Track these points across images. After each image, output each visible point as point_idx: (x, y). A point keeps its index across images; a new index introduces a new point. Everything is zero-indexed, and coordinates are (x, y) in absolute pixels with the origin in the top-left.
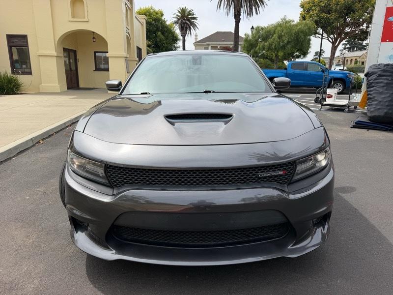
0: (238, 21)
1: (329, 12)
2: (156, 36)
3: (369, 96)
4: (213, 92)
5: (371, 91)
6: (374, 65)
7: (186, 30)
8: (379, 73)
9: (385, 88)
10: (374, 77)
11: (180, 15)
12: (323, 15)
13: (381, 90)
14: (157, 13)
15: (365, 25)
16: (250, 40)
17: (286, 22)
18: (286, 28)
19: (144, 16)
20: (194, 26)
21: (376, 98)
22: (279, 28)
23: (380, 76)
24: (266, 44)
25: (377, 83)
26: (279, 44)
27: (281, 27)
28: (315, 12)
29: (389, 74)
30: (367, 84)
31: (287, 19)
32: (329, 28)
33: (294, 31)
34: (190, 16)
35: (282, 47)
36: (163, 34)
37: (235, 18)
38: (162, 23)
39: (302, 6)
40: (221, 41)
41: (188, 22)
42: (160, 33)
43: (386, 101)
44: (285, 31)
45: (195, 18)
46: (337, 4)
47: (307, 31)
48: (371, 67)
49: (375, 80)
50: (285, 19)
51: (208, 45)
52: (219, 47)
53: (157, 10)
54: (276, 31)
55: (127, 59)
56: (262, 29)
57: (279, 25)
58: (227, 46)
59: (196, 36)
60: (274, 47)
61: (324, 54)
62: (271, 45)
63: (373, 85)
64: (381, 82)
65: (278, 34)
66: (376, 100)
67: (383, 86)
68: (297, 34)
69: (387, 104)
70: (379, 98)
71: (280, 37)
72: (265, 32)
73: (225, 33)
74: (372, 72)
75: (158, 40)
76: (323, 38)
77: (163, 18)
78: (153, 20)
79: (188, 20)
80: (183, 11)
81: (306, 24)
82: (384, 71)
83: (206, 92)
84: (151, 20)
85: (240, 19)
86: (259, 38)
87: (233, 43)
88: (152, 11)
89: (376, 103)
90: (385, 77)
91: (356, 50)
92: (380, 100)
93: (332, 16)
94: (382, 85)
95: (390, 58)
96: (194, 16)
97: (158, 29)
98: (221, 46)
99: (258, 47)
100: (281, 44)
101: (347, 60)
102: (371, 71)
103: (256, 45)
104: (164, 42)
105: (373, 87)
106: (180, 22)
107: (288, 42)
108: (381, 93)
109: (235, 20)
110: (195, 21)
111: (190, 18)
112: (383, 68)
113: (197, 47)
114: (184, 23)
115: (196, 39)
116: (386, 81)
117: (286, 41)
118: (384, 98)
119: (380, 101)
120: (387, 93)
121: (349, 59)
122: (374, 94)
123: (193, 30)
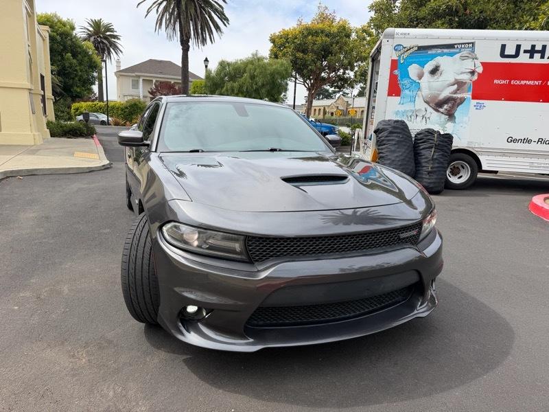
0: (186, 49)
1: (304, 51)
2: (63, 58)
3: (381, 155)
4: (280, 150)
5: (382, 149)
6: (384, 121)
7: (103, 53)
8: (390, 129)
9: (396, 146)
10: (385, 133)
11: (91, 29)
12: (300, 55)
13: (393, 148)
14: (64, 25)
15: (342, 71)
16: (213, 77)
17: (259, 59)
18: (259, 66)
19: (47, 28)
20: (116, 47)
21: (389, 157)
22: (250, 66)
23: (391, 133)
24: (236, 85)
25: (389, 140)
26: (252, 87)
27: (253, 64)
28: (289, 49)
29: (399, 131)
30: (377, 141)
31: (259, 55)
32: (305, 71)
33: (269, 72)
34: (108, 33)
35: (255, 90)
36: (74, 56)
37: (182, 44)
38: (71, 39)
39: (273, 40)
40: (156, 73)
41: (105, 41)
42: (70, 54)
43: (399, 161)
44: (258, 70)
45: (115, 37)
46: (314, 44)
47: (284, 73)
48: (380, 123)
49: (387, 137)
50: (256, 55)
51: (139, 77)
52: (154, 81)
53: (64, 19)
54: (247, 69)
55: (31, 92)
56: (229, 64)
57: (250, 62)
58: (166, 80)
59: (118, 62)
60: (245, 90)
61: (286, 101)
62: (241, 87)
63: (384, 142)
64: (393, 140)
65: (250, 73)
66: (389, 159)
67: (395, 144)
68: (272, 75)
69: (400, 163)
70: (392, 156)
71: (253, 77)
72: (233, 69)
73: (161, 62)
74: (383, 129)
75: (67, 65)
76: (297, 81)
77: (74, 33)
78: (58, 35)
79: (106, 38)
80: (97, 25)
81: (282, 65)
82: (394, 128)
83: (272, 150)
84: (55, 34)
85: (189, 46)
86: (225, 76)
87: (180, 78)
88: (55, 19)
89: (389, 162)
90: (396, 135)
91: (322, 99)
92: (393, 159)
93: (310, 57)
94: (394, 142)
95: (397, 114)
96: (115, 34)
97: (65, 49)
98: (158, 79)
99: (225, 88)
100: (254, 87)
101: (320, 110)
102: (381, 127)
103: (222, 85)
104: (78, 68)
105: (384, 145)
106: (92, 39)
107: (263, 85)
108: (394, 152)
109: (181, 47)
110: (116, 40)
111: (109, 35)
112: (393, 125)
113: (121, 78)
114: (99, 43)
115: (118, 66)
116: (397, 139)
117: (260, 84)
118: (397, 156)
119: (393, 161)
120: (399, 152)
121: (317, 109)
122: (385, 153)
123: (113, 54)
